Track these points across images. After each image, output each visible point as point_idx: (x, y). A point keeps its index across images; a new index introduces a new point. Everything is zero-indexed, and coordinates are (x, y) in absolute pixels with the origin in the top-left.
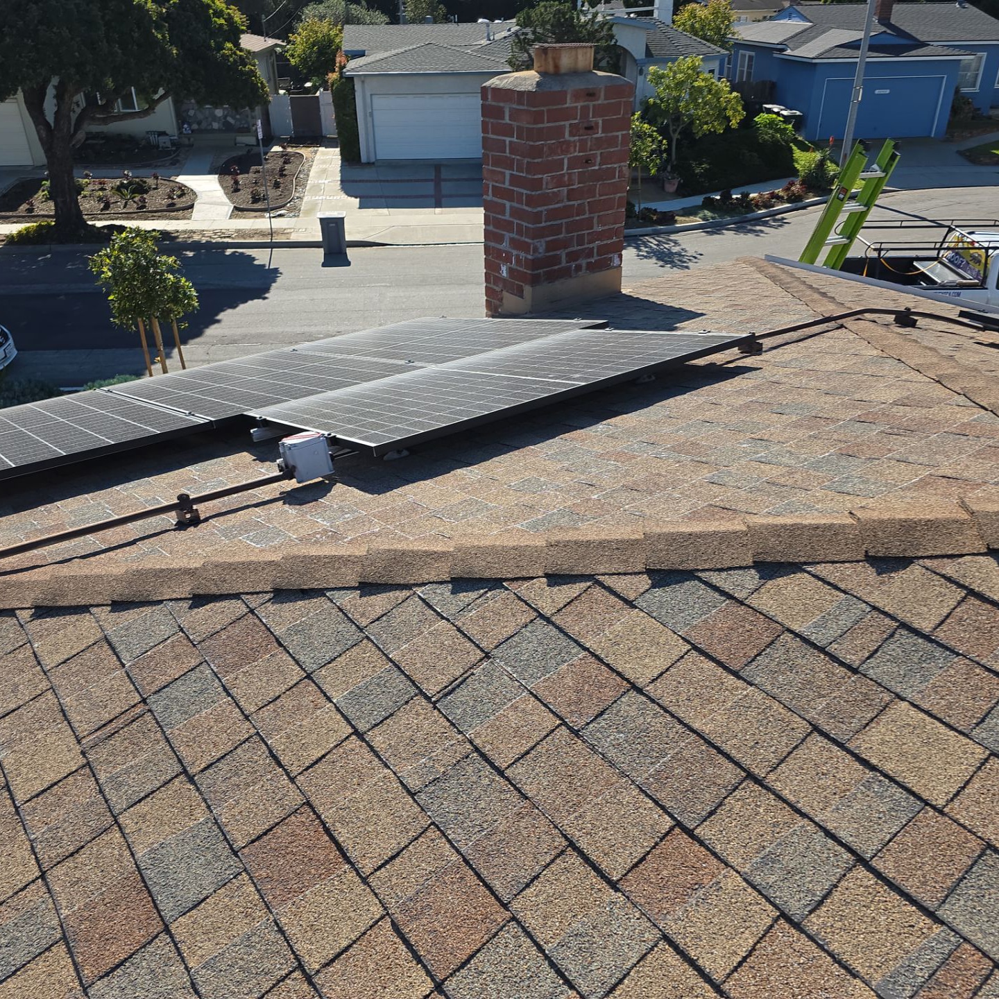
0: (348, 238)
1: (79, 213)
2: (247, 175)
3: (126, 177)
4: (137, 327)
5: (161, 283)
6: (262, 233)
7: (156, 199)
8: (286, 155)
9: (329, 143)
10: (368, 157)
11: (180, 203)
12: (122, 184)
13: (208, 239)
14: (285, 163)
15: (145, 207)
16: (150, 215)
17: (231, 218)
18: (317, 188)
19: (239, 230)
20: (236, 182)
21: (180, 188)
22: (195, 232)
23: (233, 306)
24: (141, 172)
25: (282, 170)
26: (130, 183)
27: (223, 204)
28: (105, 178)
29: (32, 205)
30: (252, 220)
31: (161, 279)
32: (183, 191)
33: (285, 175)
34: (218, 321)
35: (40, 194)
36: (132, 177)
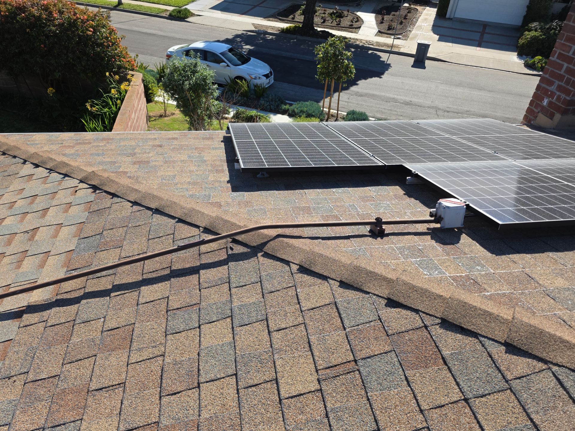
0: (429, 55)
1: (313, 23)
2: (388, 16)
3: (336, 9)
4: (325, 82)
5: (342, 63)
6: (387, 45)
7: (346, 22)
8: (410, 9)
9: (432, 5)
10: (450, 15)
11: (355, 25)
12: (333, 12)
13: (363, 44)
14: (408, 12)
15: (339, 24)
16: (341, 28)
17: (376, 35)
18: (420, 27)
19: (378, 42)
20: (383, 19)
21: (357, 18)
22: (358, 40)
23: (366, 78)
24: (343, 8)
25: (406, 16)
26: (337, 12)
27: (373, 28)
28: (326, 8)
29: (294, 16)
30: (385, 38)
31: (342, 62)
32: (358, 19)
33: (407, 19)
34: (357, 84)
35: (299, 12)
36: (338, 10)
